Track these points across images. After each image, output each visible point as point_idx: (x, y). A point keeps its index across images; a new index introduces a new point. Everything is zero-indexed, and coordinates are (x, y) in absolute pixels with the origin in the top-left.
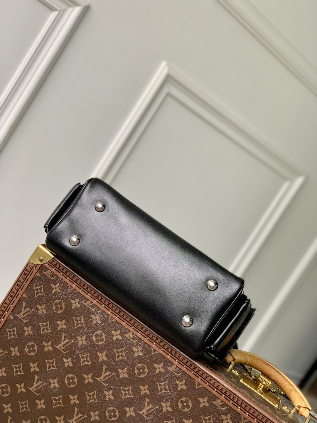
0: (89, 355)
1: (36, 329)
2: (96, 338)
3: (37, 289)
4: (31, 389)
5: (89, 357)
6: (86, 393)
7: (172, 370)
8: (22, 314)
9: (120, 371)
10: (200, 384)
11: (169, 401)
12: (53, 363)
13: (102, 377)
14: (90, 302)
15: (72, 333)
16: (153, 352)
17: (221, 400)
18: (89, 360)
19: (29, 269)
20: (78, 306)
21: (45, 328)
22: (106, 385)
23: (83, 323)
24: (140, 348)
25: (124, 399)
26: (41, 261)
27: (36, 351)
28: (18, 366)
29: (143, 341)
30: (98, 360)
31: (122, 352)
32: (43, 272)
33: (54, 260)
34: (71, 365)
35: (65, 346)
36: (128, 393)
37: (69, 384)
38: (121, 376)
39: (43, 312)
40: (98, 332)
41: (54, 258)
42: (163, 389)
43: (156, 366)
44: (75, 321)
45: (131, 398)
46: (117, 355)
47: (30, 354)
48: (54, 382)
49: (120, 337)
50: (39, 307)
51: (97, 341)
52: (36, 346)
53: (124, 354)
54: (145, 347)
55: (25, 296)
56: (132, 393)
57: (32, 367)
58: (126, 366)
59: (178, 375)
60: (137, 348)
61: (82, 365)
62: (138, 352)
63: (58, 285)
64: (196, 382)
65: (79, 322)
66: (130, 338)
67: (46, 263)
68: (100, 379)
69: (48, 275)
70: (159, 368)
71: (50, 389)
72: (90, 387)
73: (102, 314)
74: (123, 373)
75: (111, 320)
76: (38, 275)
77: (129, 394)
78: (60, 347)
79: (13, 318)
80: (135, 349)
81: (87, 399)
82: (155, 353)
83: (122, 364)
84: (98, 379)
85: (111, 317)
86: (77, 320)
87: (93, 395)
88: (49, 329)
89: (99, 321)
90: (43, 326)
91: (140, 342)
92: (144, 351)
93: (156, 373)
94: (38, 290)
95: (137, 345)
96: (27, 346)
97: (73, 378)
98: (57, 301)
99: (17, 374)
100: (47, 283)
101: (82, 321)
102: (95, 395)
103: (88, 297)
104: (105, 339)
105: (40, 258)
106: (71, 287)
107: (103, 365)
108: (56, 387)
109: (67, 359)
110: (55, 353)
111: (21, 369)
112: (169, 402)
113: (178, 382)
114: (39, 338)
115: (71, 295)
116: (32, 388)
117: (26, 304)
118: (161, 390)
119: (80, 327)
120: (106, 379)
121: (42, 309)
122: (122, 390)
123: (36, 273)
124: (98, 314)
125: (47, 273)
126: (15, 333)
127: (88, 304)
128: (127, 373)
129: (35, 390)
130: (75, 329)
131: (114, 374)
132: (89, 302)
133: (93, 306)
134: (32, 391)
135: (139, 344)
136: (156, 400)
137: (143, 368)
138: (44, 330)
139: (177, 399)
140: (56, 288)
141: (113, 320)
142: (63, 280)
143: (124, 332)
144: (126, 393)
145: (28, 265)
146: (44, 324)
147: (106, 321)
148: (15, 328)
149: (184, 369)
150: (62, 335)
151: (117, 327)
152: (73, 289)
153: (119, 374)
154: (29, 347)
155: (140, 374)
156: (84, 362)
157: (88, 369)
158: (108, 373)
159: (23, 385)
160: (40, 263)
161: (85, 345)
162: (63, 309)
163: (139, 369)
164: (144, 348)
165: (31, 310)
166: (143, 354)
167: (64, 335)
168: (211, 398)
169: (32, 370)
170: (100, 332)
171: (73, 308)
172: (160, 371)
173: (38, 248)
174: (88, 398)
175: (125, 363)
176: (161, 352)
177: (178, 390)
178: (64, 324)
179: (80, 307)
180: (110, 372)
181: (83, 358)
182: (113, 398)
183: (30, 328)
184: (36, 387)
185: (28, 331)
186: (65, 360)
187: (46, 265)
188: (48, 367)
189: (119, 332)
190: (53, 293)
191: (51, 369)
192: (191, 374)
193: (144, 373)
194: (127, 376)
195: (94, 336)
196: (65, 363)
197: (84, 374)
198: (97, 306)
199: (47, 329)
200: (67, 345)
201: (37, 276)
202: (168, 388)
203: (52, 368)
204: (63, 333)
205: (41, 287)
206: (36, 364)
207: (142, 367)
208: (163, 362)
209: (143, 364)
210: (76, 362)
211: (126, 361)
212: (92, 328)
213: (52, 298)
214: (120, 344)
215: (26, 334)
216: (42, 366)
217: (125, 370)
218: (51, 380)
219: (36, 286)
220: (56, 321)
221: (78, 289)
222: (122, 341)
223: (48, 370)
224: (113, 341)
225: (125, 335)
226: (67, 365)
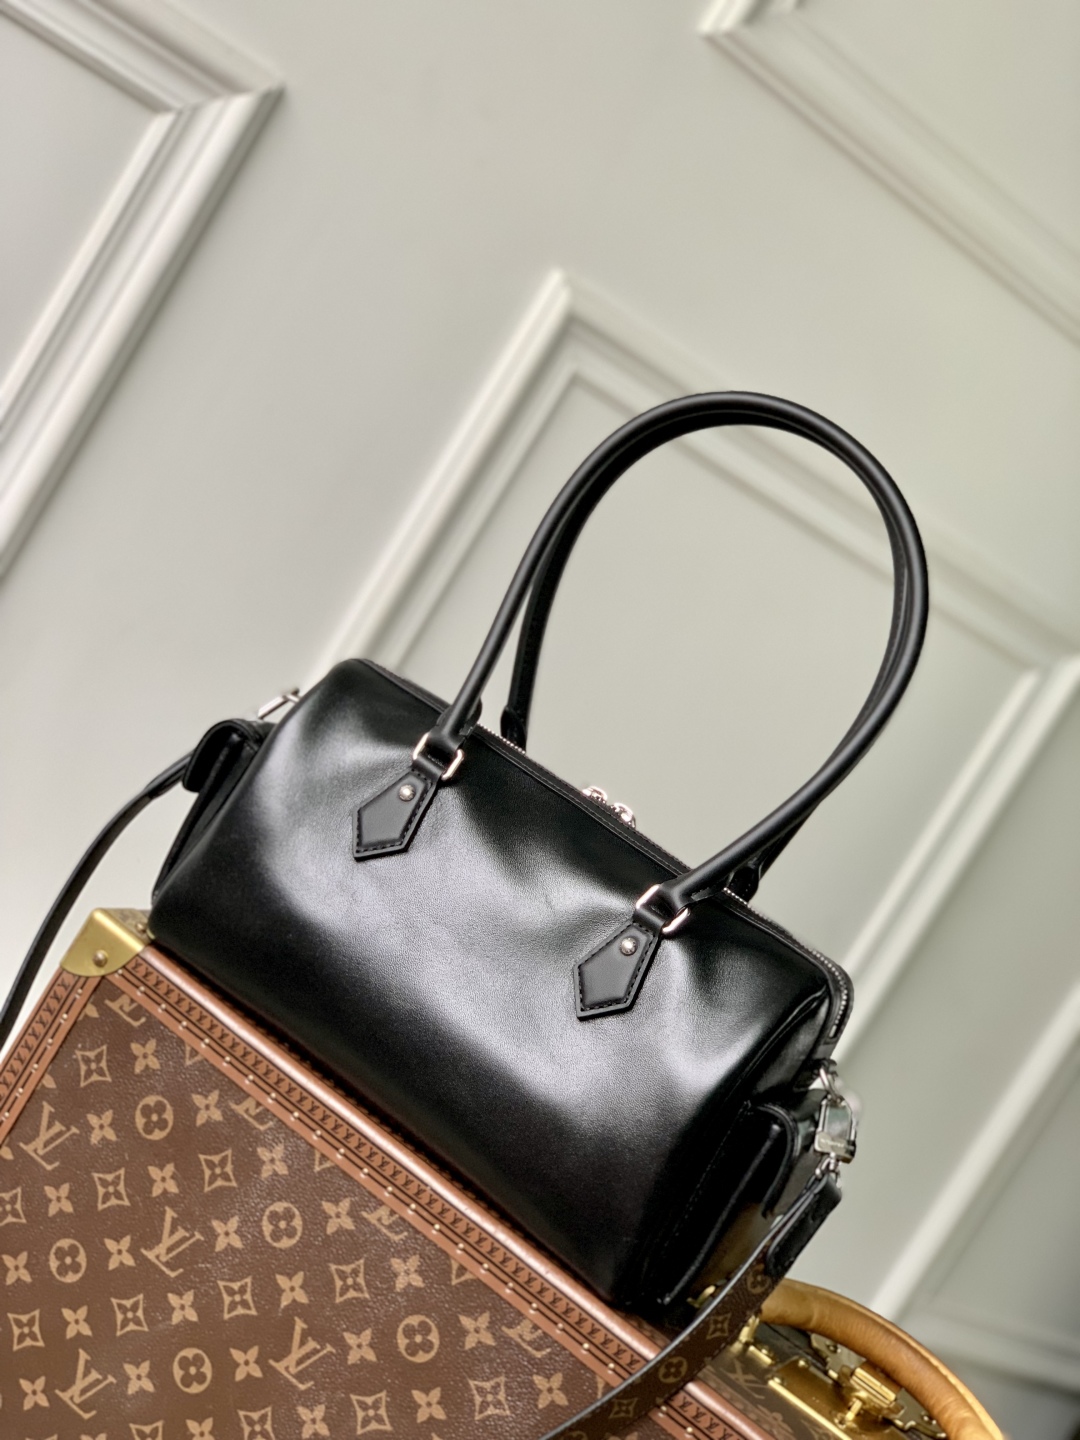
0: (249, 1285)
1: (83, 1194)
2: (272, 1227)
3: (87, 1061)
4: (65, 1396)
5: (249, 1290)
6: (242, 1413)
7: (521, 1336)
8: (39, 1143)
9: (350, 1339)
12: (134, 1308)
13: (291, 1360)
14: (253, 1104)
15: (197, 1209)
16: (458, 1276)
18: (251, 1302)
19: (61, 992)
20: (217, 1115)
21: (111, 1189)
22: (302, 1387)
23: (231, 1173)
24: (414, 1262)
25: (361, 1435)
26: (99, 964)
27: (83, 1270)
28: (24, 1318)
29: (424, 1236)
30: (279, 1300)
31: (355, 1272)
32: (107, 1002)
33: (140, 961)
34: (192, 1316)
35: (174, 1253)
36: (376, 1414)
37: (187, 1380)
38: (353, 1358)
39: (104, 1139)
40: (279, 1207)
41: (142, 955)
42: (488, 1404)
43: (466, 1322)
44: (205, 1168)
45: (385, 1432)
46: (339, 1283)
47: (64, 1277)
48: (138, 1375)
49: (348, 1224)
50: (93, 1120)
51: (277, 1235)
52: (82, 1250)
53: (361, 1280)
54: (430, 1259)
55: (49, 1082)
56: (389, 1417)
57: (69, 1323)
58: (368, 1323)
59: (538, 1355)
60: (405, 1262)
61: (226, 1316)
62: (407, 1274)
63: (152, 1045)
64: (599, 1380)
65: (218, 1171)
66: (382, 1224)
67: (116, 972)
68: (287, 1367)
69: (122, 1011)
70: (477, 1330)
71: (127, 1397)
72: (253, 1393)
73: (291, 1142)
74: (360, 1347)
75: (321, 1164)
76: (92, 1011)
77: (380, 1420)
78: (158, 1254)
79: (13, 1155)
80: (399, 1264)
81: (243, 1435)
82: (463, 1279)
83: (356, 1316)
84: (280, 1366)
85: (322, 1155)
86: (211, 1165)
87: (263, 1419)
88: (124, 1193)
89: (282, 1169)
90: (105, 1183)
91: (416, 1239)
92: (427, 1271)
93: (468, 1346)
94: (92, 1064)
95: (403, 1253)
96: (53, 1251)
97: (197, 1361)
98: (151, 1100)
99: (23, 1345)
100: (118, 1037)
101: (229, 1169)
102: (269, 1422)
103: (246, 1083)
104: (300, 1228)
105: (96, 956)
106: (194, 1053)
107: (296, 1318)
108: (145, 1391)
109: (181, 1296)
110: (143, 1278)
111: (36, 1329)
113: (538, 1380)
114: (90, 1225)
115: (194, 1079)
116: (69, 1393)
117: (53, 1110)
118: (484, 1405)
119: (221, 1187)
120: (304, 1365)
121: (101, 1128)
122: (356, 1405)
123: (85, 1006)
124: (281, 1143)
125: (120, 1006)
126: (18, 1206)
127: (247, 1109)
128: (371, 1347)
129: (78, 1400)
130: (207, 1196)
131: (329, 1348)
132: (249, 1104)
133: (264, 1115)
134: (70, 1402)
135: (410, 1246)
137: (424, 1329)
138: (106, 1197)
140: (146, 1056)
141: (328, 1164)
142: (168, 1028)
143: (364, 1206)
144: (367, 1415)
145: (57, 979)
146: (110, 1177)
147: (304, 1169)
148: (19, 1189)
149: (557, 1332)
150: (164, 1213)
151: (340, 1189)
152: (198, 1058)
153: (345, 1348)
154: (61, 1254)
155: (413, 1349)
156: (233, 1306)
157: (245, 1333)
158: (312, 1344)
159: (41, 1383)
160: (95, 972)
161: (237, 1250)
162: (170, 1128)
163: (410, 1332)
164: (426, 1263)
165: (68, 1129)
166: (424, 1282)
167: (170, 1214)
168: (648, 1435)
169: (71, 1332)
170: (286, 1205)
171: (199, 1122)
172: (479, 1342)
173: (91, 921)
174: (247, 1429)
175: (366, 1311)
176: (482, 1272)
177: (540, 1406)
178: (173, 1177)
179: (221, 1119)
180: (319, 1343)
181: (231, 1292)
182: (327, 1433)
183: (65, 1189)
184: (84, 1391)
185: (59, 1200)
186: (173, 1299)
187: (116, 979)
188: (119, 1324)
189: (345, 1204)
190: (137, 1071)
191: (128, 1329)
192: (583, 1351)
194: (371, 1356)
195: (265, 1218)
196: (173, 1309)
197: (234, 1348)
198: (274, 1116)
199: (118, 1196)
200: (180, 1249)
201: (86, 1016)
202: (507, 1399)
203: (131, 1327)
204: (167, 1208)
205: (101, 1054)
206: (83, 1312)
207: (420, 1324)
208: (490, 1309)
209: (423, 1318)
210: (208, 1305)
211: (369, 1307)
212: (261, 1191)
213: (134, 1089)
214: (350, 1245)
215: (53, 1210)
216: (101, 1319)
217: (367, 1335)
218: (130, 1369)
219: (84, 1048)
220: (146, 1166)
221: (214, 1059)
222: (355, 1236)
223: (119, 1333)
224: (328, 1236)
225: (364, 1214)
226: (181, 1318)
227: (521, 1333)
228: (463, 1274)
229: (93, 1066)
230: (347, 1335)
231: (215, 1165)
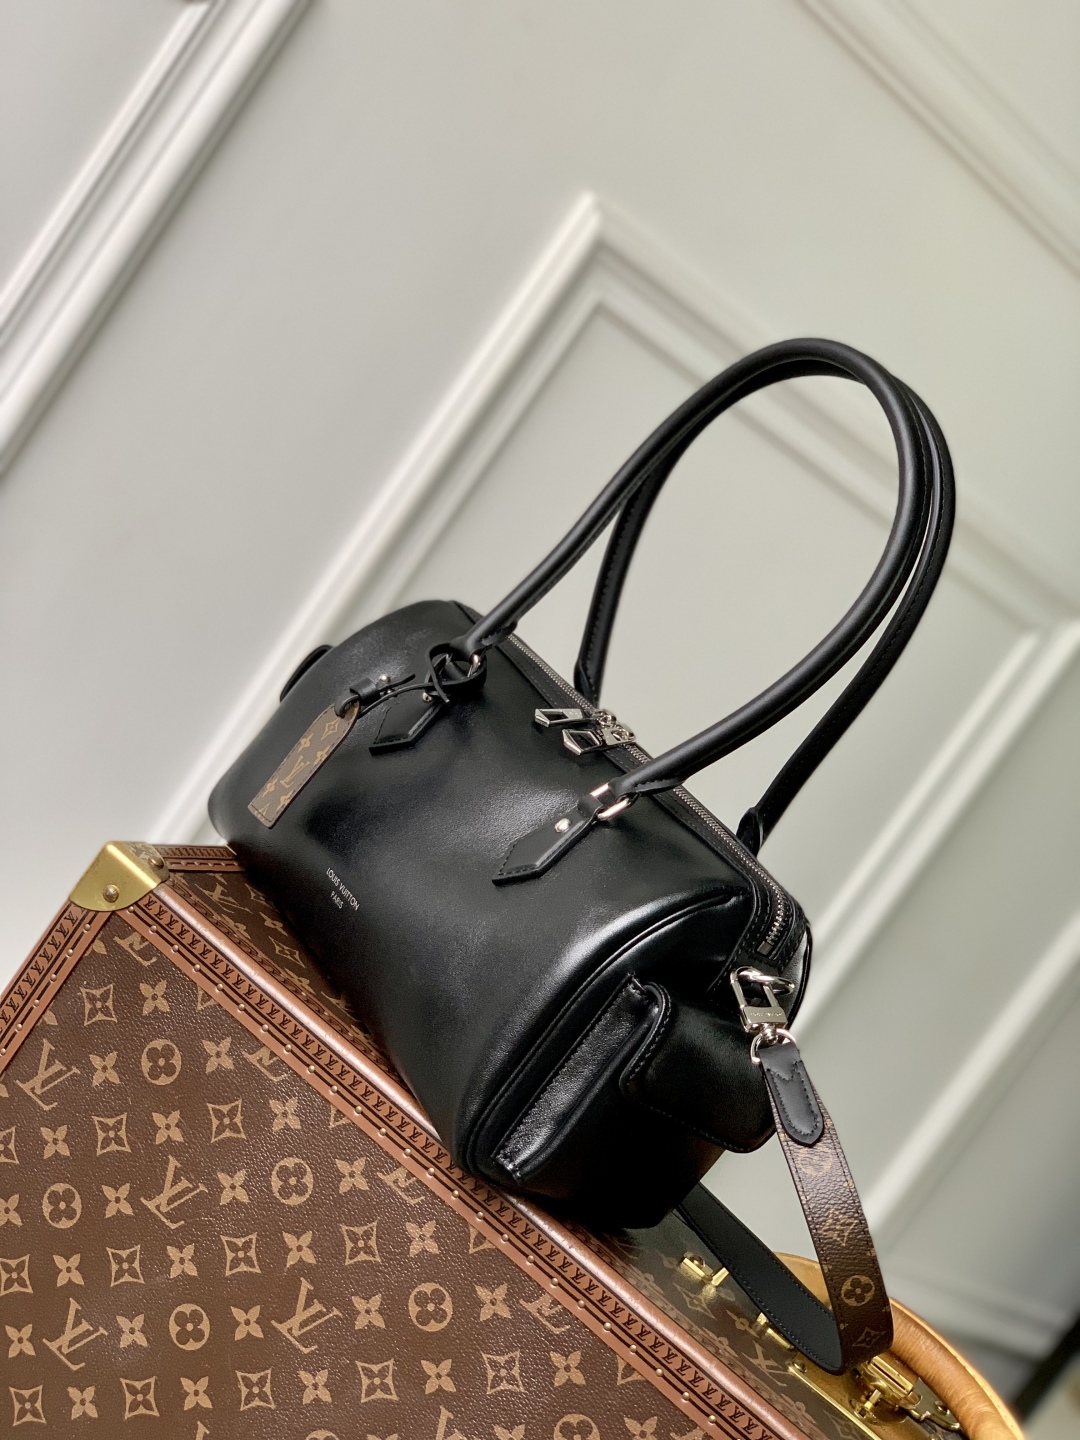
0: (254, 1242)
1: (81, 1138)
2: (281, 1183)
3: (92, 999)
4: (53, 1346)
5: (253, 1247)
6: (239, 1374)
7: (539, 1311)
8: (36, 1082)
9: (359, 1303)
10: (634, 1369)
11: (521, 1423)
12: (131, 1259)
13: (294, 1322)
14: (268, 1054)
15: (201, 1160)
16: (476, 1245)
17: (702, 1433)
18: (254, 1258)
19: (68, 926)
20: (228, 1063)
21: (112, 1134)
22: (305, 1351)
23: (240, 1125)
24: (430, 1227)
25: (365, 1403)
26: (110, 898)
27: (78, 1216)
28: (13, 1263)
29: (443, 1202)
30: (285, 1259)
31: (367, 1235)
32: (116, 939)
33: (154, 898)
34: (192, 1270)
35: (176, 1204)
36: (382, 1383)
37: (184, 1337)
38: (361, 1323)
39: (106, 1081)
40: (290, 1162)
41: (156, 892)
42: (501, 1379)
43: (482, 1293)
44: (213, 1118)
45: (391, 1402)
46: (349, 1245)
47: (58, 1222)
48: (131, 1328)
49: (362, 1184)
50: (96, 1061)
51: (285, 1191)
52: (77, 1196)
53: (373, 1243)
54: (447, 1225)
55: (50, 1019)
56: (395, 1386)
57: (61, 1271)
58: (378, 1288)
59: (557, 1331)
60: (421, 1227)
61: (228, 1273)
62: (422, 1239)
63: (162, 986)
64: (620, 1361)
65: (226, 1121)
66: (399, 1187)
67: (128, 907)
68: (290, 1328)
69: (132, 949)
70: (493, 1303)
71: (118, 1349)
72: (254, 1354)
73: (305, 1096)
74: (369, 1313)
75: (336, 1120)
76: (99, 947)
77: (385, 1389)
78: (158, 1204)
79: (9, 1093)
80: (412, 1228)
81: (240, 1396)
82: (481, 1247)
83: (366, 1280)
84: (282, 1328)
85: (338, 1111)
86: (220, 1115)
87: (262, 1382)
88: (125, 1138)
89: (294, 1123)
90: (105, 1128)
91: (433, 1204)
92: (443, 1238)
93: (483, 1318)
94: (96, 1002)
95: (419, 1217)
96: (47, 1195)
97: (195, 1318)
98: (158, 1044)
99: (11, 1290)
100: (127, 976)
101: (238, 1120)
102: (268, 1385)
103: (261, 1032)
104: (311, 1186)
105: (107, 890)
106: (207, 997)
107: (302, 1279)
108: (138, 1346)
109: (181, 1249)
110: (142, 1228)
111: (25, 1275)
112: (522, 1427)
113: (556, 1358)
114: (87, 1171)
115: (205, 1025)
116: (57, 1343)
117: (53, 1048)
118: (497, 1380)
119: (228, 1138)
120: (308, 1328)
121: (104, 1070)
122: (361, 1372)
123: (93, 941)
124: (295, 1096)
125: (129, 943)
126: (12, 1146)
127: (261, 1059)
128: (381, 1314)
129: (66, 1351)
130: (214, 1146)
131: (336, 1312)
132: (263, 1053)
133: (278, 1066)
134: (58, 1353)
135: (426, 1211)
136: (479, 1415)
137: (438, 1298)
138: (106, 1142)
139: (549, 1418)
140: (155, 998)
141: (344, 1121)
142: (180, 970)
143: (379, 1166)
144: (372, 1383)
145: (64, 912)
146: (111, 1122)
147: (318, 1125)
148: (13, 1129)
149: (577, 1309)
150: (167, 1162)
151: (355, 1148)
152: (211, 1003)
153: (352, 1314)
154: (55, 1198)
155: (424, 1317)
156: (235, 1263)
157: (248, 1291)
158: (317, 1307)
159: (27, 1331)
160: (105, 907)
161: (243, 1204)
162: (177, 1073)
163: (422, 1300)
164: (443, 1229)
165: (69, 1070)
166: (439, 1249)
167: (173, 1163)
168: (668, 1421)
169: (61, 1281)
170: (297, 1160)
171: (209, 1070)
172: (495, 1314)
173: (103, 854)
174: (244, 1391)
175: (377, 1276)
176: (502, 1243)
177: (556, 1384)
178: (177, 1125)
179: (232, 1067)
180: (324, 1305)
181: (234, 1248)
182: (330, 1400)
183: (62, 1131)
184: (72, 1342)
185: (56, 1143)
186: (172, 1251)
187: (127, 915)
188: (113, 1274)
189: (360, 1164)
190: (145, 1013)
191: (122, 1280)
192: (604, 1331)
193: (440, 1315)
194: (379, 1322)
195: (274, 1173)
196: (172, 1262)
197: (235, 1306)
198: (290, 1068)
199: (119, 1141)
200: (182, 1201)
201: (93, 951)
202: (521, 1375)
203: (127, 1278)
204: (170, 1157)
205: (107, 993)
206: (75, 1260)
207: (433, 1293)
208: (508, 1281)
209: (437, 1286)
210: (209, 1260)
211: (380, 1272)
212: (271, 1145)
213: (142, 1032)
214: (362, 1207)
215: (48, 1152)
216: (94, 1268)
217: (376, 1300)
218: (122, 1321)
219: (88, 986)
220: (151, 1112)
221: (227, 1005)
222: (369, 1197)
223: (113, 1284)
224: (340, 1195)
225: (380, 1175)
226: (179, 1272)
227: (539, 1307)
228: (482, 1243)
229: (99, 1005)
230: (356, 1300)
231: (224, 1116)
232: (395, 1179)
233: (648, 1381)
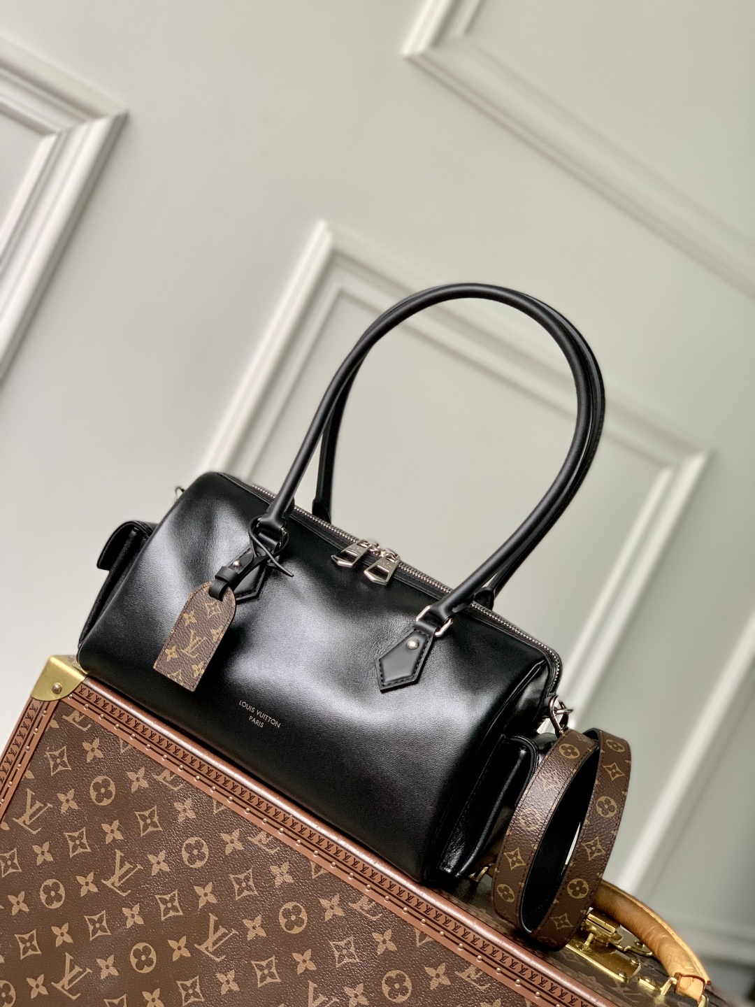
0: (176, 895)
1: (59, 848)
2: (188, 855)
3: (54, 758)
4: (59, 986)
5: (176, 899)
6: (179, 983)
7: (361, 908)
8: (26, 817)
9: (248, 923)
10: (426, 935)
11: (361, 983)
12: (100, 920)
13: (209, 943)
14: (168, 774)
15: (136, 849)
16: (316, 872)
17: (474, 968)
18: (178, 907)
19: (32, 713)
20: (145, 784)
21: (78, 842)
22: (218, 960)
23: (157, 822)
24: (286, 866)
25: (261, 987)
26: (56, 691)
27: (63, 899)
28: (26, 936)
29: (291, 848)
30: (198, 903)
31: (247, 879)
32: (64, 717)
33: (84, 687)
34: (140, 921)
35: (124, 880)
36: (269, 972)
37: (140, 965)
38: (251, 936)
39: (70, 808)
40: (192, 841)
41: (84, 682)
42: (344, 956)
43: (324, 903)
44: (140, 820)
45: (277, 983)
46: (236, 887)
47: (51, 905)
48: (107, 965)
49: (239, 846)
50: (62, 797)
51: (192, 860)
52: (61, 886)
53: (251, 883)
54: (296, 863)
55: (29, 775)
56: (278, 973)
57: (57, 936)
58: (258, 911)
59: (374, 919)
60: (280, 867)
61: (163, 919)
62: (282, 875)
63: (97, 742)
64: (417, 931)
65: (149, 821)
66: (263, 844)
67: (68, 695)
68: (207, 947)
69: (75, 721)
70: (332, 907)
71: (101, 981)
72: (186, 968)
73: (195, 796)
74: (255, 928)
75: (217, 808)
76: (54, 724)
78: (113, 882)
79: (10, 827)
80: (275, 869)
81: (181, 997)
82: (319, 874)
83: (250, 908)
84: (202, 948)
85: (218, 802)
86: (144, 818)
87: (194, 985)
88: (86, 843)
89: (191, 815)
90: (73, 839)
91: (286, 851)
92: (295, 872)
93: (327, 919)
94: (57, 759)
95: (278, 861)
96: (42, 888)
97: (146, 951)
98: (99, 779)
99: (27, 955)
100: (73, 740)
101: (156, 819)
102: (198, 987)
103: (162, 760)
104: (207, 853)
105: (54, 687)
106: (126, 744)
107: (210, 914)
108: (112, 976)
109: (131, 908)
110: (105, 899)
111: (35, 943)
112: (361, 985)
113: (376, 936)
114: (65, 868)
115: (127, 762)
116: (61, 983)
117: (34, 794)
118: (341, 957)
119: (151, 832)
120: (218, 945)
121: (67, 802)
122: (256, 968)
123: (49, 721)
124: (189, 797)
125: (73, 718)
126: (16, 861)
127: (165, 778)
128: (262, 927)
129: (67, 987)
130: (143, 839)
131: (234, 931)
132: (166, 773)
133: (176, 780)
134: (62, 990)
135: (282, 856)
136: (333, 982)
137: (297, 911)
138: (75, 848)
139: (378, 976)
140: (93, 750)
141: (222, 808)
142: (107, 730)
143: (249, 833)
144: (264, 973)
145: (29, 705)
146: (76, 834)
147: (207, 813)
148: (15, 850)
149: (385, 902)
150: (115, 854)
151: (232, 824)
152: (129, 747)
153: (245, 931)
154: (47, 890)
155: (290, 925)
156: (167, 911)
157: (177, 928)
158: (222, 930)
159: (41, 979)
160: (54, 697)
161: (166, 872)
162: (113, 796)
163: (287, 914)
164: (294, 866)
165: (45, 805)
166: (294, 879)
167: (119, 854)
168: (452, 964)
169: (58, 942)
170: (196, 839)
171: (133, 790)
172: (334, 915)
173: (49, 664)
174: (183, 993)
175: (256, 904)
176: (332, 868)
177: (379, 953)
178: (118, 829)
179: (147, 786)
180: (226, 928)
181: (165, 902)
182: (238, 989)
183: (46, 846)
184: (70, 981)
185: (43, 854)
186: (126, 911)
187: (69, 701)
188: (91, 932)
189: (236, 834)
190: (88, 761)
191: (97, 935)
192: (403, 913)
193: (299, 922)
194: (262, 933)
195: (183, 849)
196: (127, 918)
197: (170, 939)
198: (184, 780)
199: (83, 846)
200: (128, 877)
201: (51, 728)
202: (356, 951)
203: (99, 933)
204: (116, 850)
205: (62, 752)
206: (65, 927)
207: (293, 907)
208: (339, 892)
209: (295, 903)
210: (150, 913)
211: (258, 900)
212: (179, 831)
213: (87, 773)
214: (242, 861)
215: (39, 861)
216: (78, 931)
217: (259, 919)
218: (100, 962)
219: (51, 750)
220: (100, 824)
221: (139, 746)
222: (245, 854)
223: (91, 939)
224: (227, 856)
225: (249, 838)
226: (132, 923)
227: (361, 905)
228: (319, 871)
229: (58, 761)
230: (245, 921)
231: (146, 818)
232: (260, 839)
233: (436, 941)
